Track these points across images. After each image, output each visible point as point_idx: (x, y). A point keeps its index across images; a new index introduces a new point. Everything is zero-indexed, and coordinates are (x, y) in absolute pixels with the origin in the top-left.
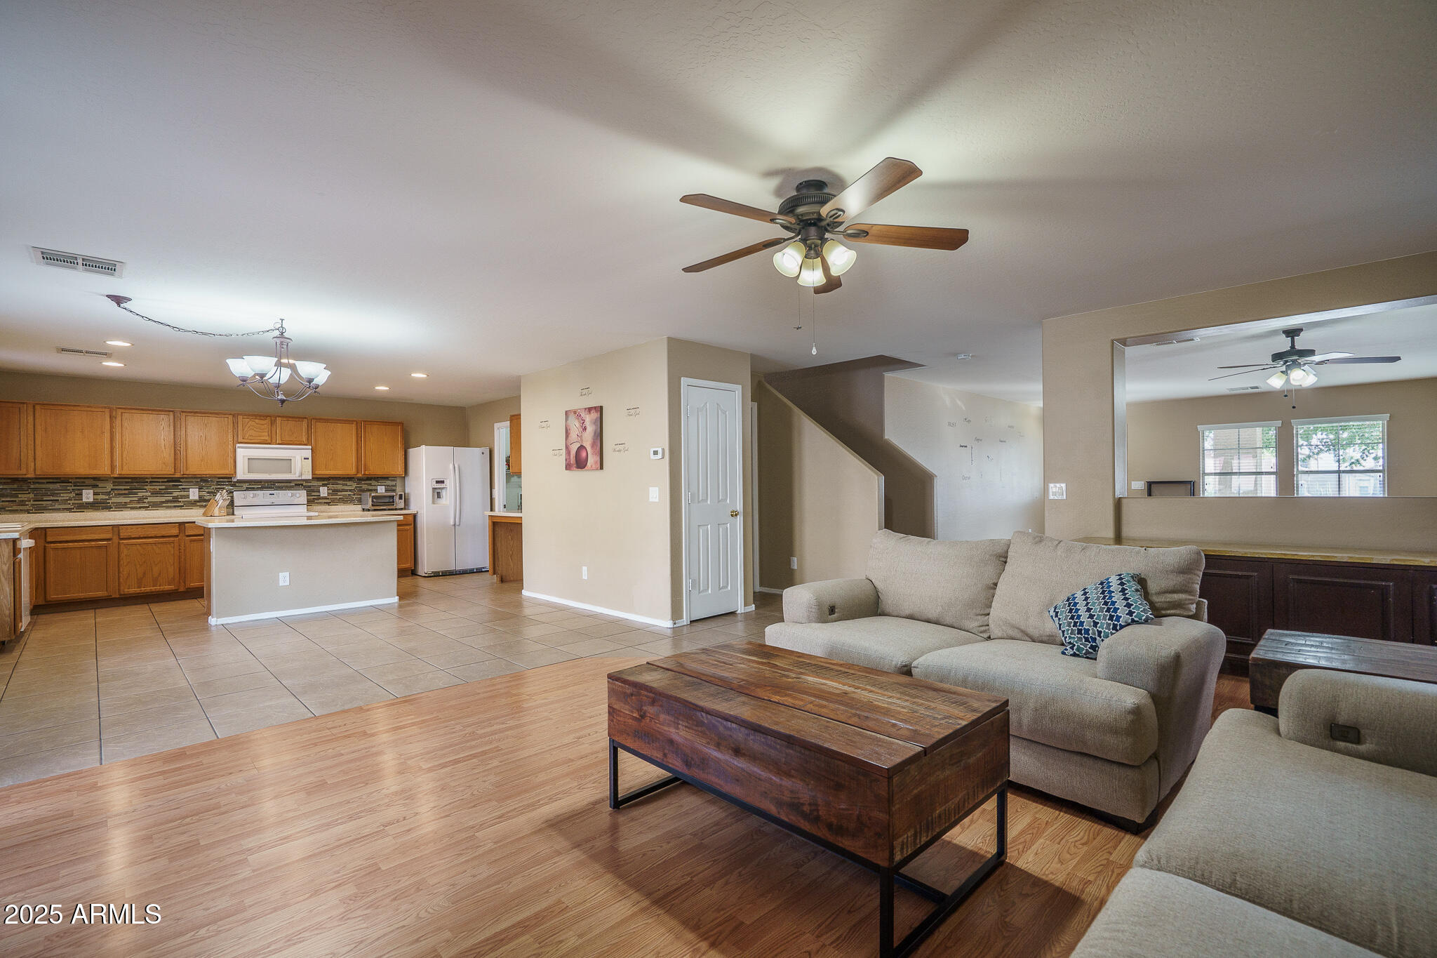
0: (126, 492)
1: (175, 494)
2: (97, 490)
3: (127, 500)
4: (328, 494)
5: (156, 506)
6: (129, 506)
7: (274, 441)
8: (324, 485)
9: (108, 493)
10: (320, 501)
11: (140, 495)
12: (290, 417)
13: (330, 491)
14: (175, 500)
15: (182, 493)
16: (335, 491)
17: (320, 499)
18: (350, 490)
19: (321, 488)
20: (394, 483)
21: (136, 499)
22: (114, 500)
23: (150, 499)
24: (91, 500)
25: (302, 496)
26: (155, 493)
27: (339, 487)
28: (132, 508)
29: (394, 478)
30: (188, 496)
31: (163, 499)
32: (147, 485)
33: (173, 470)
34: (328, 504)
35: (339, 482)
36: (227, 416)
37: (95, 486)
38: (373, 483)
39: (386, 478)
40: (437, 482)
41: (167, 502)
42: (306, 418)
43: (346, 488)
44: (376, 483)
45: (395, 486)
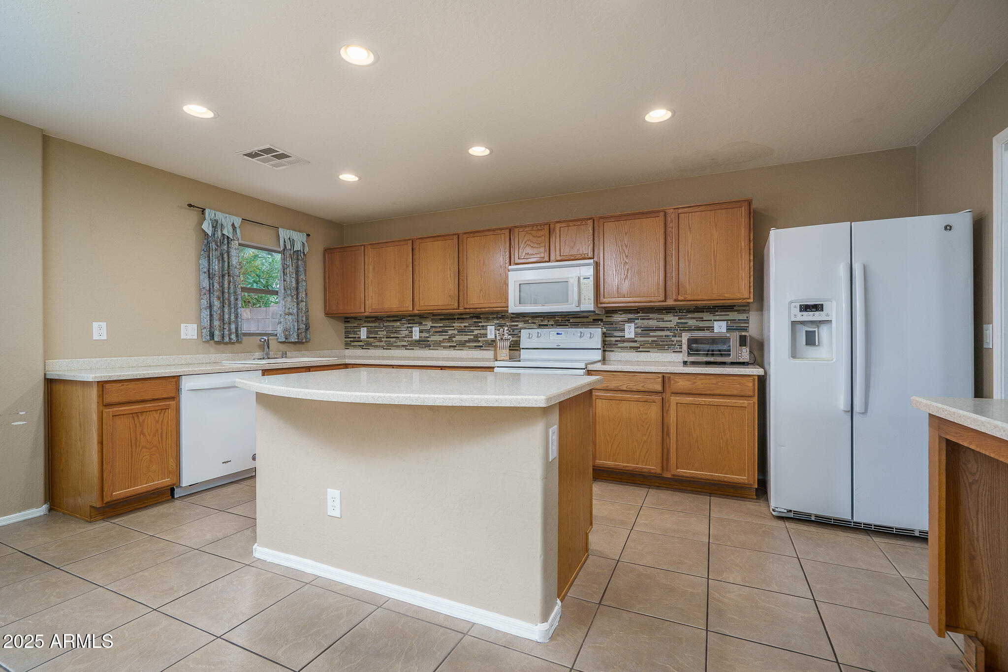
0: (440, 330)
1: (476, 332)
2: (423, 328)
3: (441, 338)
4: (636, 334)
5: (462, 345)
6: (442, 344)
7: (552, 258)
8: (630, 321)
9: (428, 331)
10: (625, 344)
11: (450, 332)
12: (571, 221)
13: (639, 330)
14: (476, 339)
15: (483, 332)
16: (647, 330)
17: (624, 341)
18: (668, 329)
19: (627, 326)
20: (743, 316)
21: (447, 337)
22: (433, 338)
23: (458, 338)
24: (418, 338)
25: (593, 336)
26: (461, 331)
27: (652, 323)
28: (445, 347)
29: (743, 308)
30: (485, 335)
31: (466, 338)
32: (455, 323)
33: (456, 304)
34: (636, 349)
35: (651, 316)
36: (503, 231)
37: (420, 324)
38: (706, 316)
39: (729, 308)
40: (805, 308)
41: (469, 341)
42: (590, 219)
43: (662, 324)
44: (711, 317)
45: (747, 321)
